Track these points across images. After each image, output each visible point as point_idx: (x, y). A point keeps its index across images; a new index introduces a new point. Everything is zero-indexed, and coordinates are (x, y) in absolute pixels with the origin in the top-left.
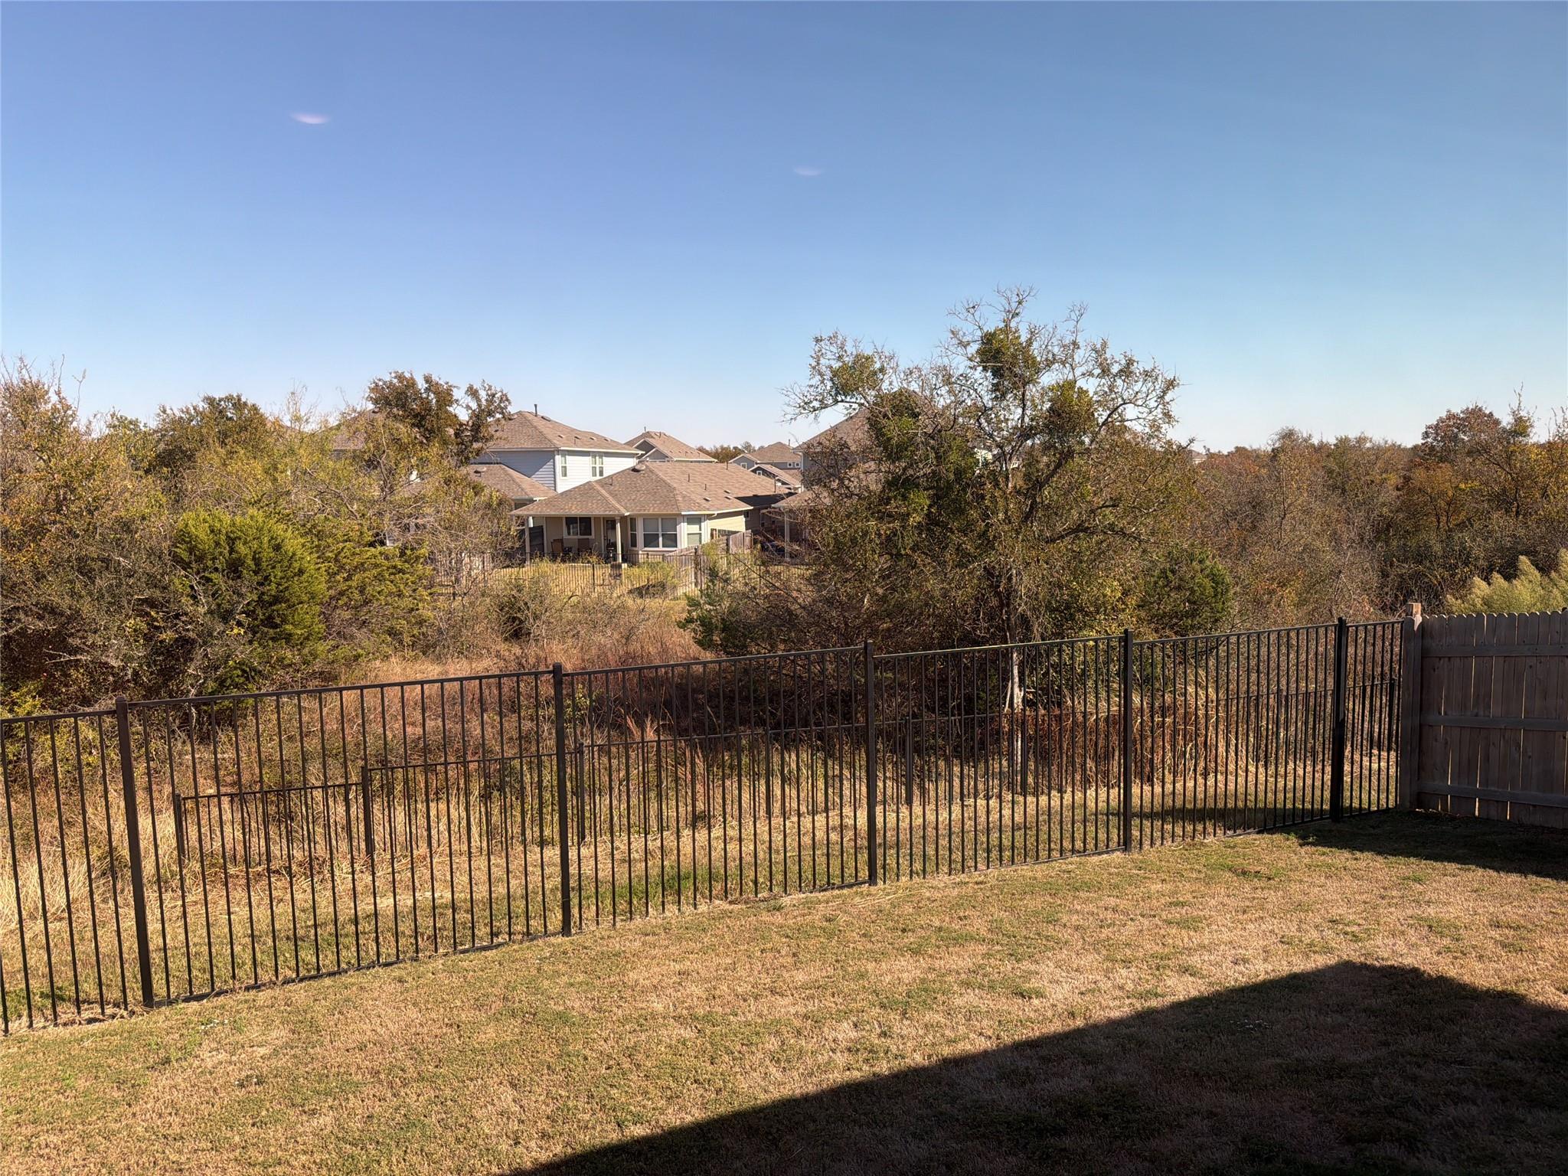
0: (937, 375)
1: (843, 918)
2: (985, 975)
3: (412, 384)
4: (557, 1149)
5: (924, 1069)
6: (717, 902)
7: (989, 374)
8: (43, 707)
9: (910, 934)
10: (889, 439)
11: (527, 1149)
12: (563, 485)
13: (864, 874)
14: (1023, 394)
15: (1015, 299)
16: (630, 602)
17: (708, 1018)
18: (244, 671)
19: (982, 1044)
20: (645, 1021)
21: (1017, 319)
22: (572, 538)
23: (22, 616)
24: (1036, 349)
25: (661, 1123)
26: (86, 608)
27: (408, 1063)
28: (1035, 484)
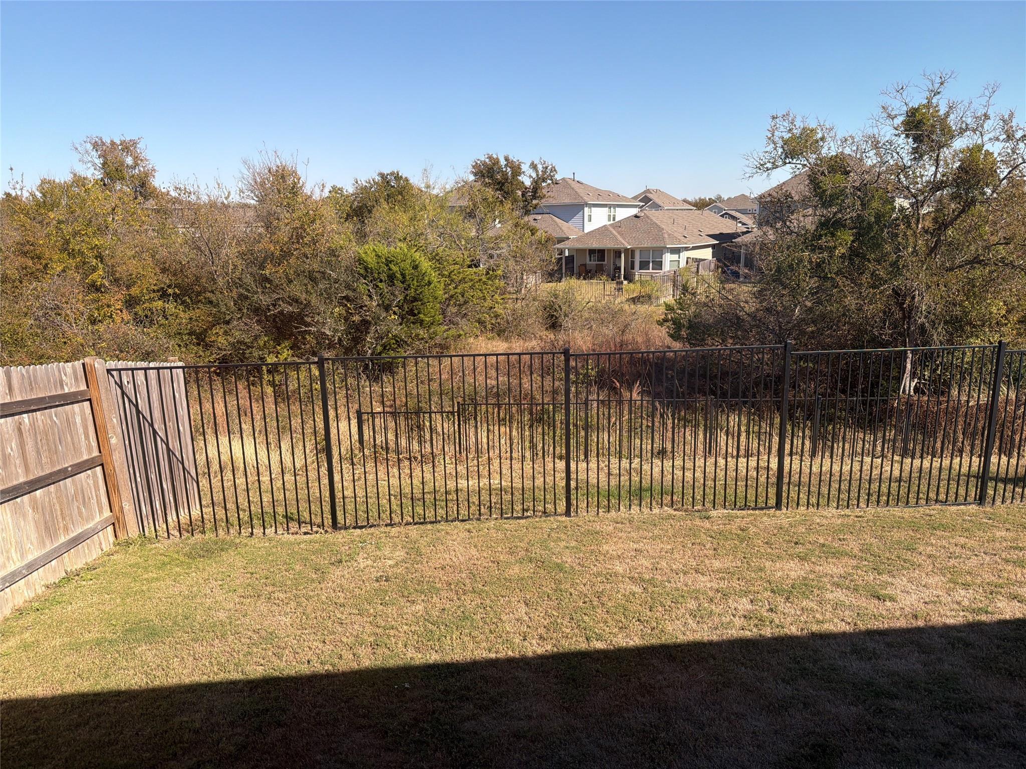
0: (867, 142)
1: (752, 530)
2: (852, 581)
3: (497, 162)
4: (547, 648)
5: (797, 637)
6: (666, 508)
7: (910, 140)
8: (293, 356)
9: (800, 546)
10: (824, 191)
11: (530, 644)
12: (589, 228)
13: (772, 502)
14: (938, 156)
15: (938, 80)
16: (626, 307)
17: (651, 581)
18: (397, 341)
19: (842, 627)
20: (611, 576)
21: (937, 97)
22: (592, 263)
23: (281, 303)
24: (952, 121)
25: (614, 643)
26: (314, 301)
27: (468, 581)
28: (941, 224)
